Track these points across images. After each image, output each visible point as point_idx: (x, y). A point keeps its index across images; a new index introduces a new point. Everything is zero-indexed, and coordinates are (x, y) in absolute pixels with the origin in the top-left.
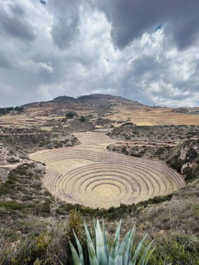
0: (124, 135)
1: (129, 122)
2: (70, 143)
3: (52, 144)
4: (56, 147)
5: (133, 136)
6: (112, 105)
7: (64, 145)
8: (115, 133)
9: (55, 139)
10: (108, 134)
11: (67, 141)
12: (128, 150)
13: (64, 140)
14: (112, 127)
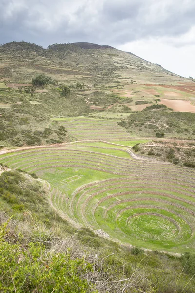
0: (151, 127)
1: (160, 103)
2: (54, 136)
3: (19, 136)
4: (30, 143)
5: (169, 130)
6: (116, 69)
7: (43, 140)
8: (134, 123)
9: (24, 127)
10: (122, 124)
11: (48, 132)
12: (177, 155)
13: (41, 129)
14: (127, 110)
